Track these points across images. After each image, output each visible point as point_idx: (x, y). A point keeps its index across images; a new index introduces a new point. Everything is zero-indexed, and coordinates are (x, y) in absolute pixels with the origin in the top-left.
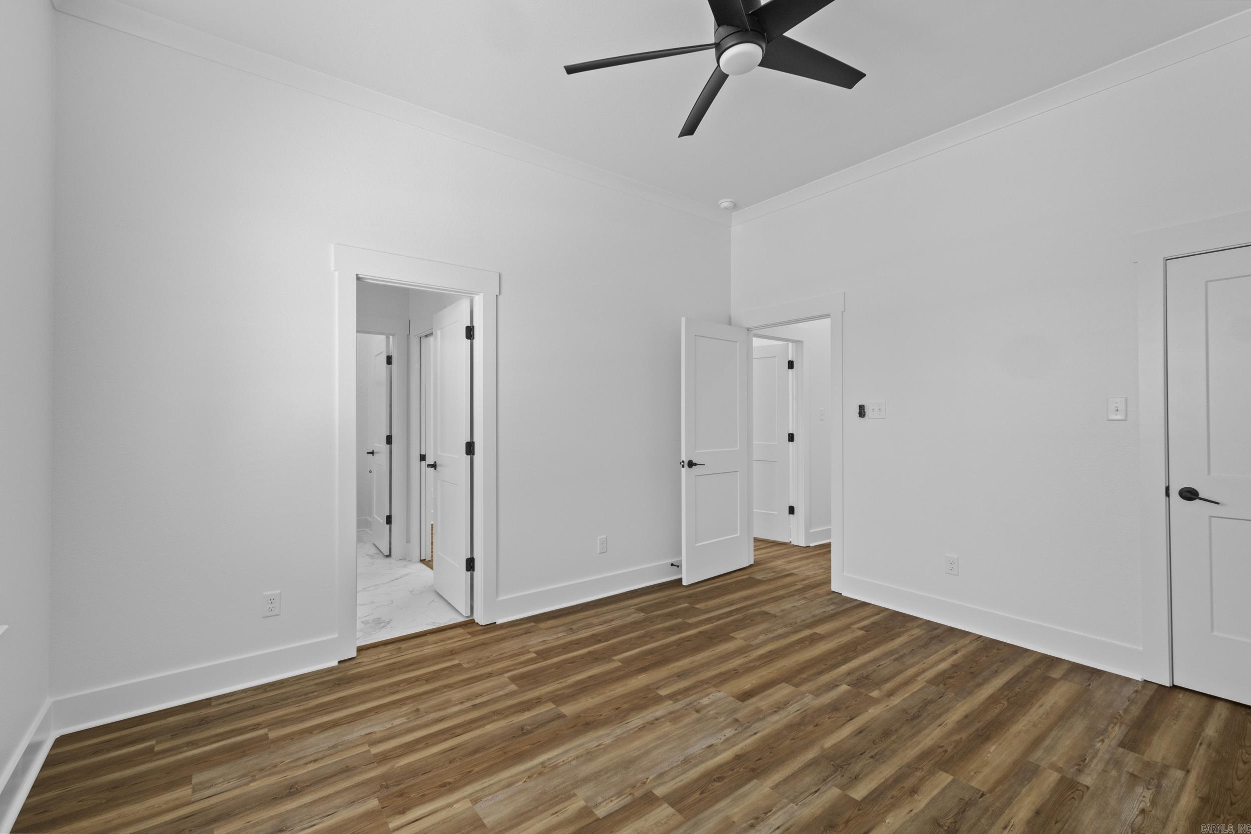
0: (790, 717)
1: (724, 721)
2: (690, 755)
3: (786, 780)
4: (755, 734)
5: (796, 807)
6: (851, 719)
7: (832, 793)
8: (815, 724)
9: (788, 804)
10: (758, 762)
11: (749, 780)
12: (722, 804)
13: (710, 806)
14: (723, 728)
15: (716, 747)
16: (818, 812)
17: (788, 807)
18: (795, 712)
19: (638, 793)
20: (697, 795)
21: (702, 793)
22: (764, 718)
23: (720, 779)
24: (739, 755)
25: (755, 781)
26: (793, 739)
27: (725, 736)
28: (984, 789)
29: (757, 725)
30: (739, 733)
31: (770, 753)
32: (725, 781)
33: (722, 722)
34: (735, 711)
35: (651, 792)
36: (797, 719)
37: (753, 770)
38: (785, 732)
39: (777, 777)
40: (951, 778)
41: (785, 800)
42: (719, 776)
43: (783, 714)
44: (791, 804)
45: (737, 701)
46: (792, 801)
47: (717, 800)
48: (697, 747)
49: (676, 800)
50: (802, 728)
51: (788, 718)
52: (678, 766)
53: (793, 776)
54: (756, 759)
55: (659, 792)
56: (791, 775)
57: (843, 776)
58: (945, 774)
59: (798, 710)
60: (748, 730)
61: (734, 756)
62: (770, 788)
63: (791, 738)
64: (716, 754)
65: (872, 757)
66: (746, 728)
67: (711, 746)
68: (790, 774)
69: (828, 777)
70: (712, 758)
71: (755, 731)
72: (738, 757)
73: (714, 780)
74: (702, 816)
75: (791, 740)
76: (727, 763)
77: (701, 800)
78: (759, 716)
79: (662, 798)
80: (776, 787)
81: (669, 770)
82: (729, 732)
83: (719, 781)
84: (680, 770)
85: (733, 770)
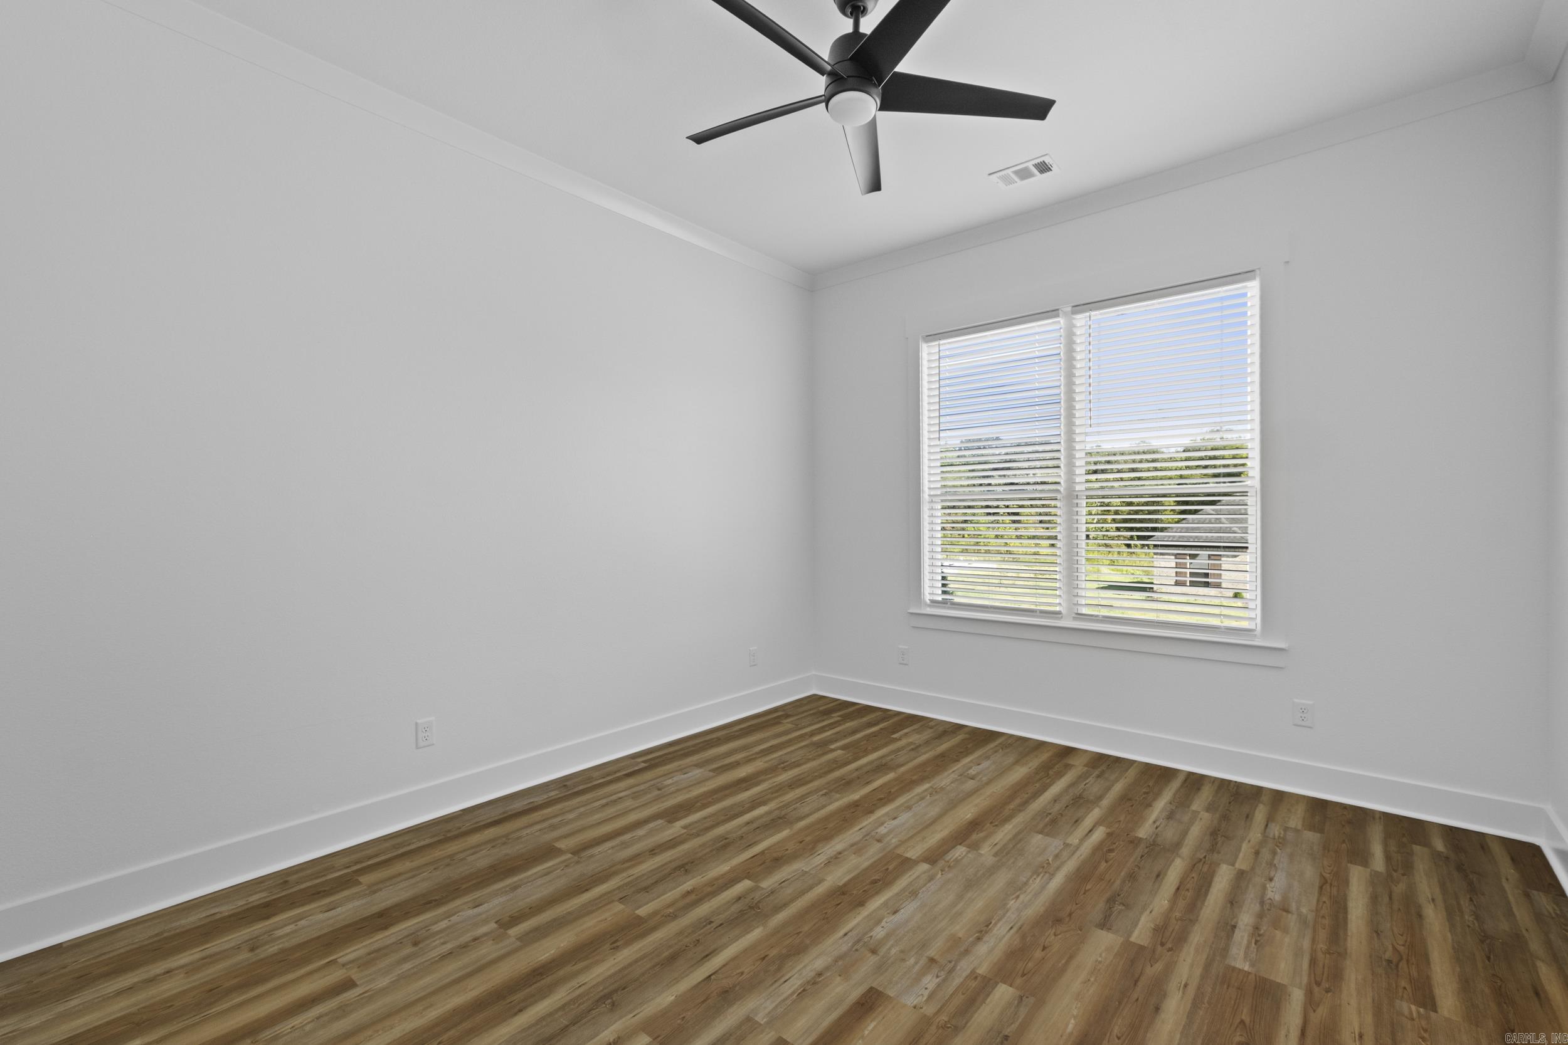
0: (798, 968)
1: (890, 949)
2: (913, 900)
3: (811, 888)
4: (846, 934)
5: (804, 868)
6: (710, 976)
7: (767, 884)
8: (767, 959)
9: (810, 870)
10: (839, 902)
11: (845, 885)
12: (866, 864)
13: (875, 862)
14: (888, 936)
15: (888, 912)
16: (785, 867)
17: (810, 868)
18: (790, 978)
19: (941, 863)
20: (891, 867)
21: (888, 869)
22: (836, 961)
23: (875, 882)
24: (860, 906)
25: (841, 884)
26: (798, 933)
27: (883, 927)
28: (617, 903)
29: (844, 948)
30: (866, 933)
31: (826, 913)
32: (869, 881)
33: (892, 946)
34: (880, 968)
35: (932, 865)
36: (790, 964)
37: (844, 894)
38: (808, 942)
39: (820, 890)
40: (637, 912)
41: (811, 872)
42: (876, 884)
43: (808, 973)
44: (807, 870)
45: (881, 989)
46: (806, 872)
47: (872, 866)
48: (909, 909)
49: (906, 864)
50: (784, 951)
51: (801, 966)
52: (921, 888)
53: (803, 893)
54: (841, 904)
55: (925, 866)
56: (804, 893)
57: (753, 899)
58: (640, 914)
59: (785, 982)
60: (856, 939)
61: (866, 905)
62: (826, 880)
63: (801, 935)
64: (885, 904)
65: (712, 922)
66: (859, 941)
67: (895, 912)
68: (806, 894)
69: (769, 896)
70: (889, 900)
71: (846, 938)
72: (861, 904)
73: (879, 880)
74: (881, 855)
75: (800, 932)
76: (872, 896)
77: (886, 865)
78: (844, 965)
79: (918, 862)
80: (821, 881)
81: (926, 884)
82: (879, 933)
83: (875, 880)
84: (916, 885)
85: (864, 891)
